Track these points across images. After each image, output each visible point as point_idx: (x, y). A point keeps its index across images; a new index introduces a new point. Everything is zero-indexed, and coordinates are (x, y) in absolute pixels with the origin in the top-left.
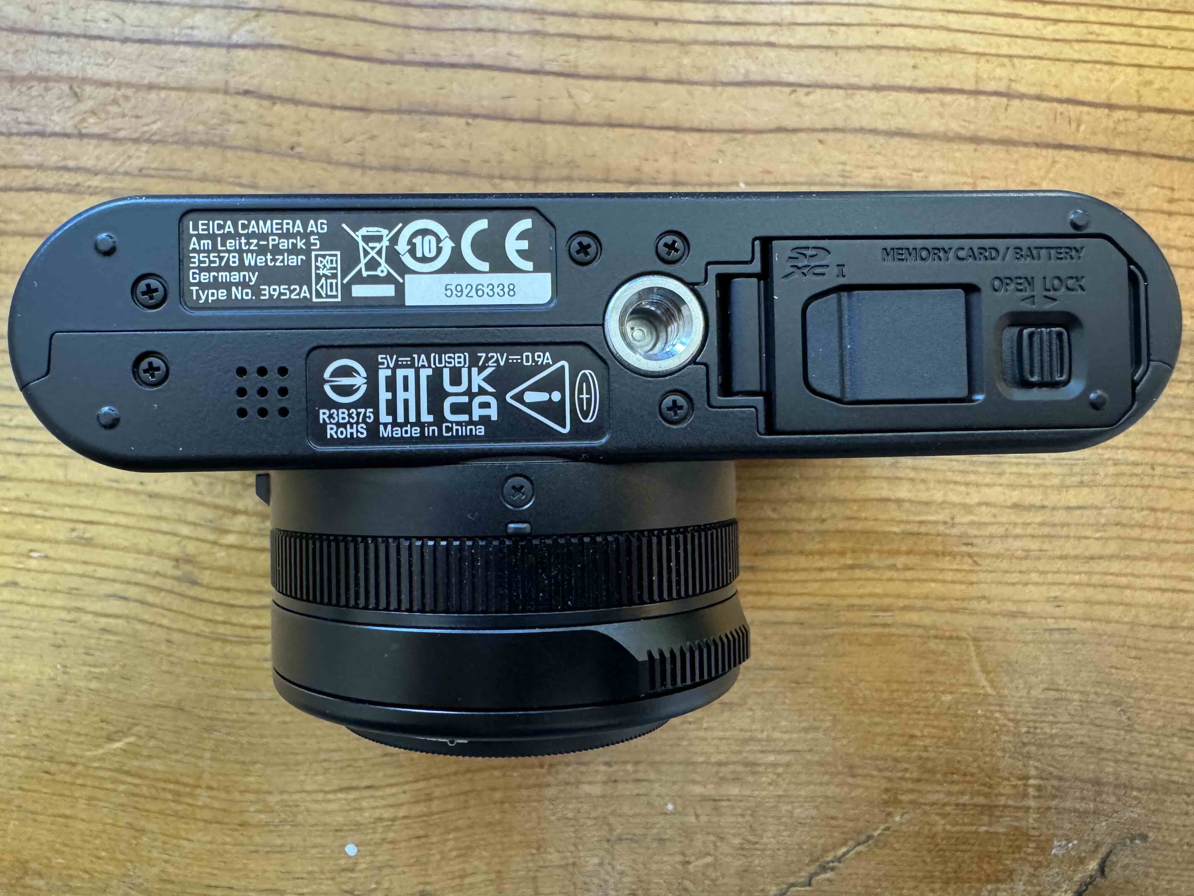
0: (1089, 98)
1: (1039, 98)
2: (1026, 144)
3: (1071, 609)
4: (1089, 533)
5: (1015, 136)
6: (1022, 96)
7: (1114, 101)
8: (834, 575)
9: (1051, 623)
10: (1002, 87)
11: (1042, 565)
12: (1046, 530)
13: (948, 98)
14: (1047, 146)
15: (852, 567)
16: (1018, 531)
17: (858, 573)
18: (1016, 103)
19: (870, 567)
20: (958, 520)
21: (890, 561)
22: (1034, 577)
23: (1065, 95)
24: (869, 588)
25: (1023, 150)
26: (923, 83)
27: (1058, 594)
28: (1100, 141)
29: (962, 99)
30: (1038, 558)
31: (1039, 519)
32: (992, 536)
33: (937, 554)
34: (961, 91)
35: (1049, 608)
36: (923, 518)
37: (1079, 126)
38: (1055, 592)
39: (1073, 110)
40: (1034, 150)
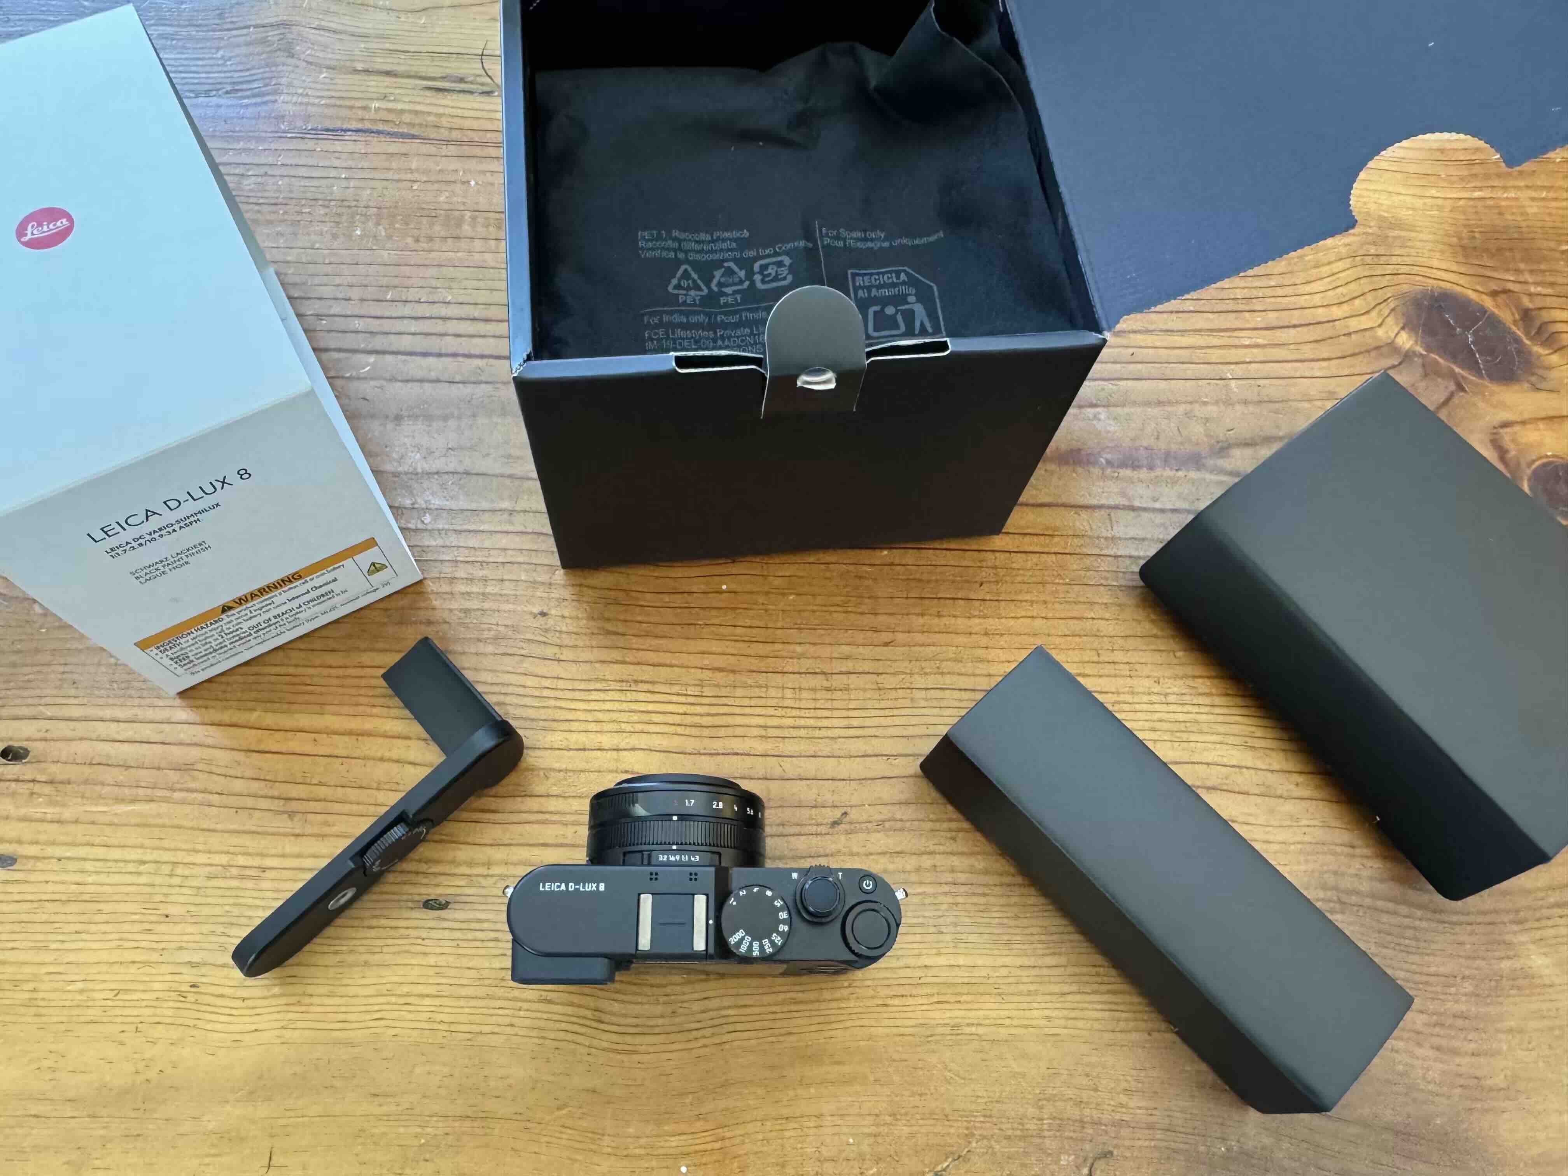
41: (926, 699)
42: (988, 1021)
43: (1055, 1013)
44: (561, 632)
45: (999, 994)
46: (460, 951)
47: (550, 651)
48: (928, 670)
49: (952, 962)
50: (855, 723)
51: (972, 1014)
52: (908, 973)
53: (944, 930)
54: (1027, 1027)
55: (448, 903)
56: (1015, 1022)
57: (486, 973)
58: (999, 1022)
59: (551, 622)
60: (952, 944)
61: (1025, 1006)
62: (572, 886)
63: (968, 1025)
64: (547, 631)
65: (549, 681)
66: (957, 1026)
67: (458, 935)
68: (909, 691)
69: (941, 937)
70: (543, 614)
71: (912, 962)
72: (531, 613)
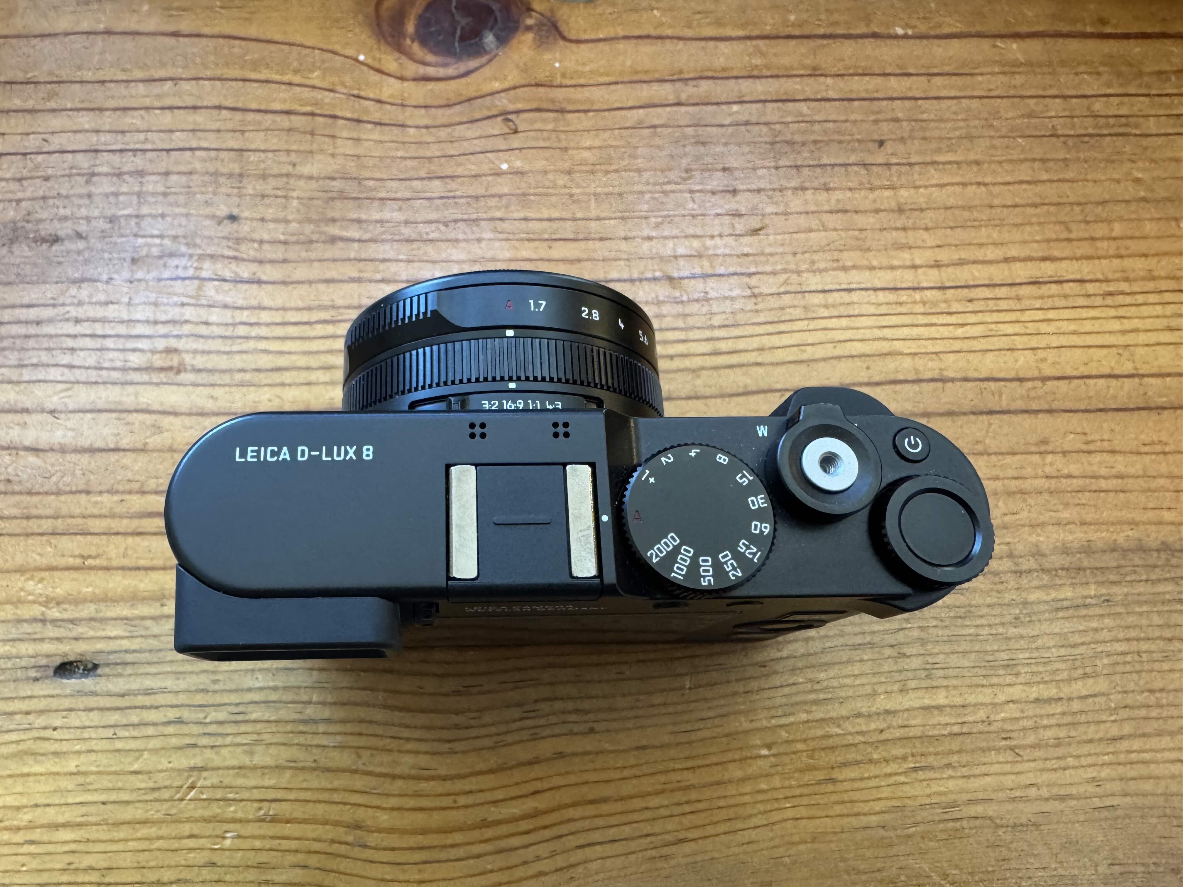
0: (1002, 375)
1: (966, 379)
2: (965, 414)
3: (1109, 787)
4: (1104, 718)
5: (955, 408)
6: (952, 380)
7: (1021, 375)
8: (902, 779)
9: (1097, 802)
10: (936, 375)
11: (1074, 750)
12: (1068, 719)
13: (898, 387)
14: (982, 413)
15: (915, 769)
16: (1045, 722)
17: (921, 775)
18: (949, 385)
19: (931, 768)
20: (992, 718)
21: (945, 761)
22: (1070, 761)
23: (984, 375)
24: (935, 788)
25: (965, 418)
26: (877, 379)
27: (1095, 774)
28: (1020, 404)
29: (907, 387)
30: (1069, 744)
31: (1059, 710)
32: (1024, 729)
33: (983, 750)
34: (906, 381)
35: (1091, 789)
36: (965, 719)
37: (1000, 396)
38: (1091, 773)
39: (993, 385)
40: (972, 418)
41: (826, 306)
42: (1001, 795)
43: (1105, 773)
44: (261, 242)
45: (1012, 749)
46: (119, 745)
47: (245, 271)
48: (822, 265)
49: (927, 702)
50: (723, 346)
51: (975, 784)
52: (862, 725)
53: (907, 651)
54: (1062, 798)
55: (96, 666)
56: (1045, 792)
57: (161, 779)
58: (1018, 793)
59: (245, 228)
60: (923, 674)
61: (1054, 764)
62: (303, 454)
63: (971, 802)
64: (238, 241)
65: (246, 313)
66: (954, 805)
67: (115, 718)
68: (799, 296)
69: (904, 663)
70: (233, 218)
71: (863, 706)
72: (213, 217)
